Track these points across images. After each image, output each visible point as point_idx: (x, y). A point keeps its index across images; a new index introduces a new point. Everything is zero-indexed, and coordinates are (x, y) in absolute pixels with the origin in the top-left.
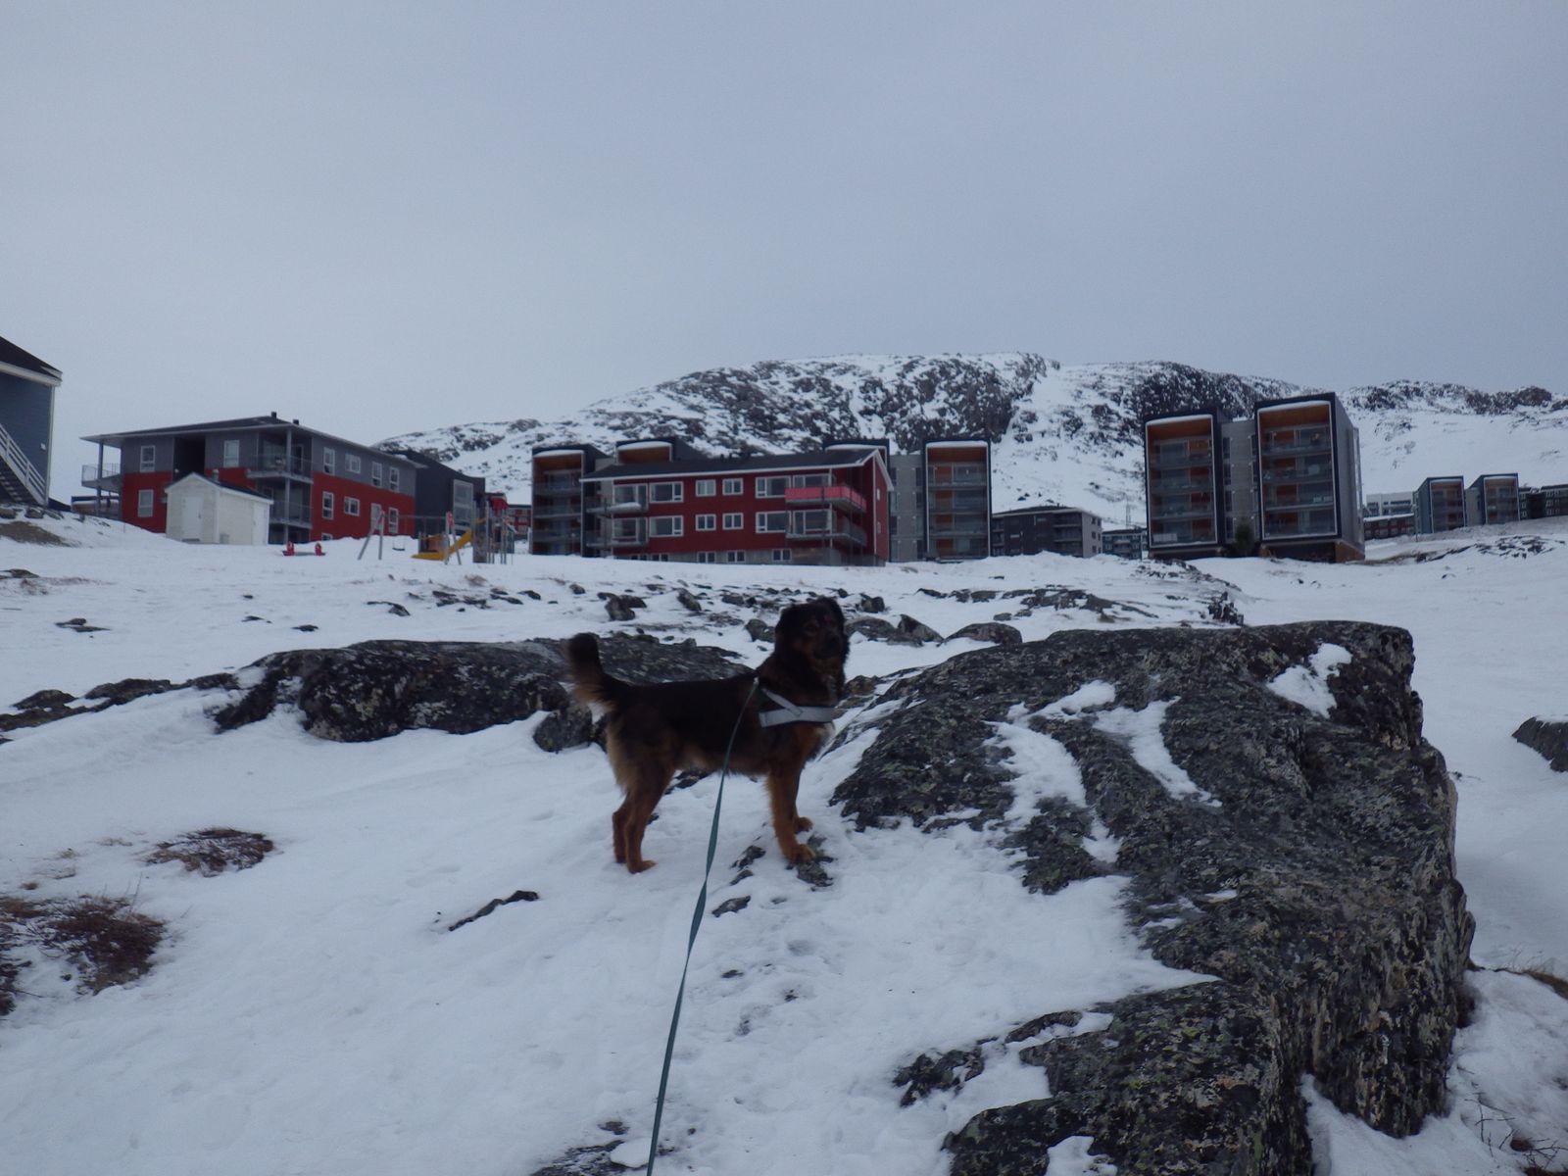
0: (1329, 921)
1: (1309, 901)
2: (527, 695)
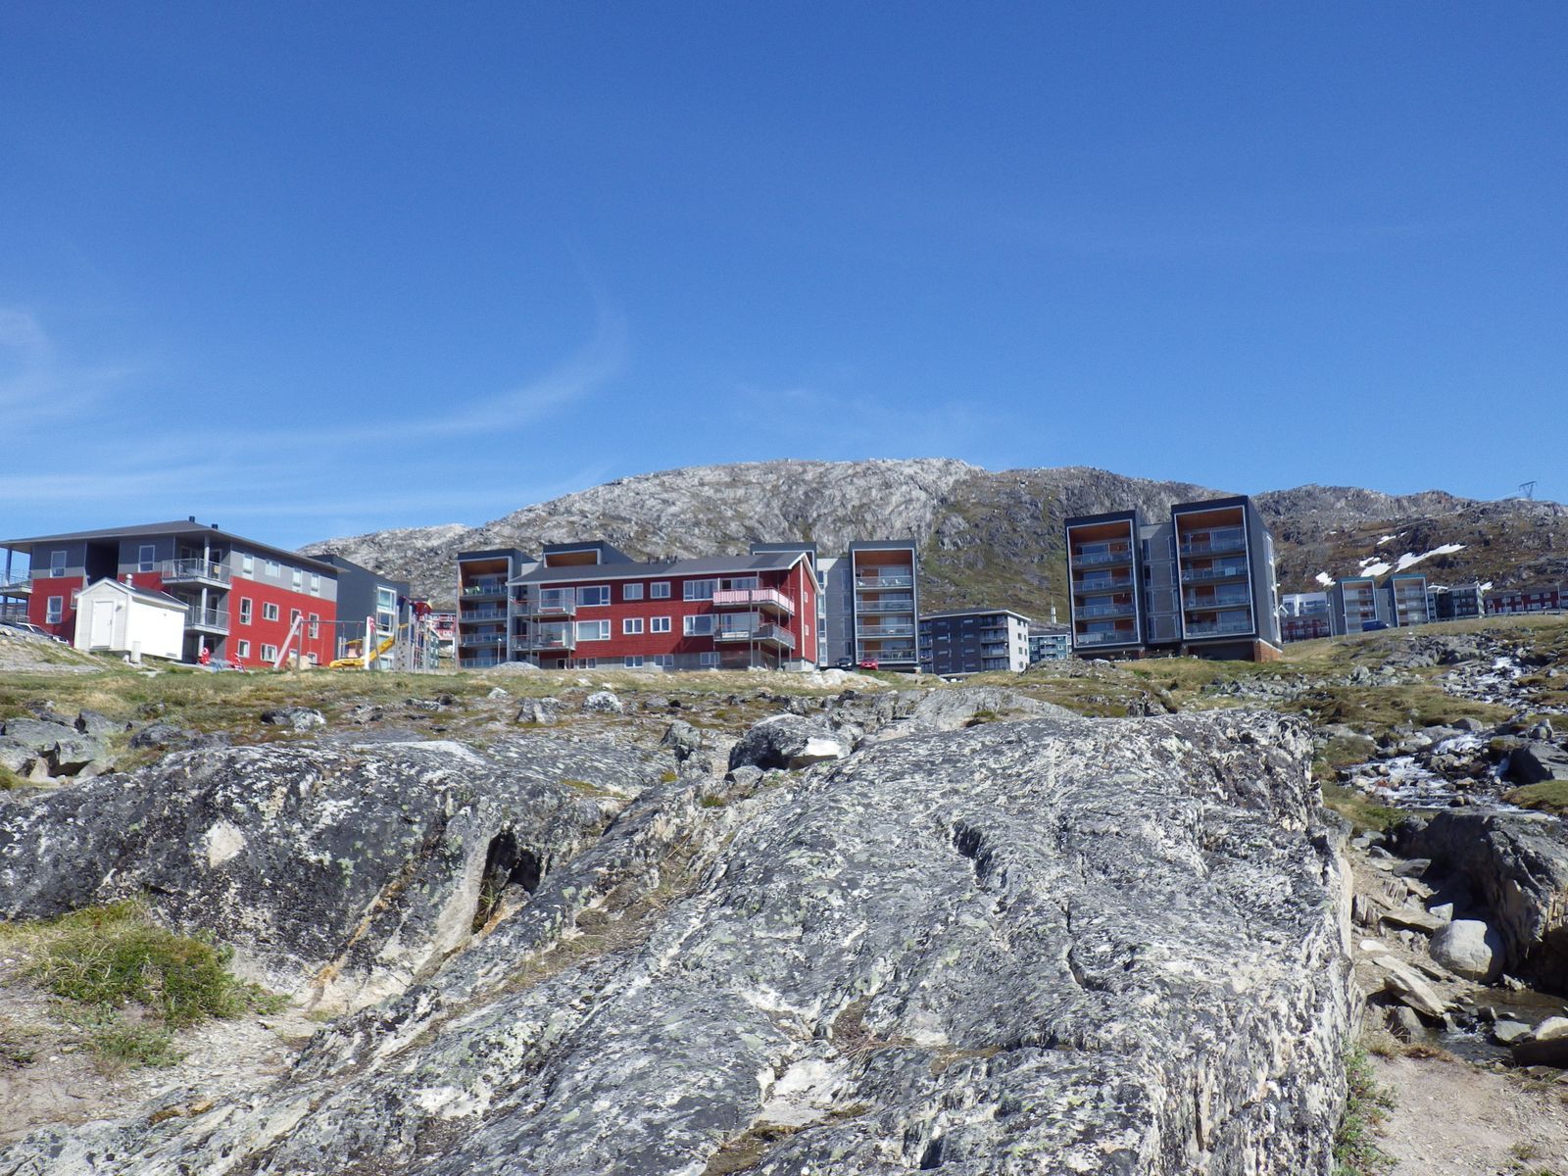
0: (1219, 994)
1: (1199, 975)
2: (437, 792)
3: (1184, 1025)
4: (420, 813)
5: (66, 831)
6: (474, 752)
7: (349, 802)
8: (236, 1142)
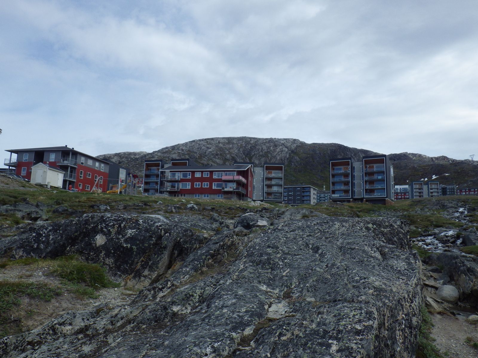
0: (389, 291)
1: (384, 286)
2: (159, 229)
3: (380, 298)
4: (155, 235)
5: (57, 234)
6: (166, 219)
7: (134, 230)
8: (125, 316)
